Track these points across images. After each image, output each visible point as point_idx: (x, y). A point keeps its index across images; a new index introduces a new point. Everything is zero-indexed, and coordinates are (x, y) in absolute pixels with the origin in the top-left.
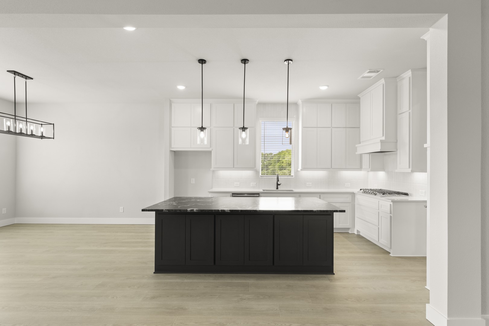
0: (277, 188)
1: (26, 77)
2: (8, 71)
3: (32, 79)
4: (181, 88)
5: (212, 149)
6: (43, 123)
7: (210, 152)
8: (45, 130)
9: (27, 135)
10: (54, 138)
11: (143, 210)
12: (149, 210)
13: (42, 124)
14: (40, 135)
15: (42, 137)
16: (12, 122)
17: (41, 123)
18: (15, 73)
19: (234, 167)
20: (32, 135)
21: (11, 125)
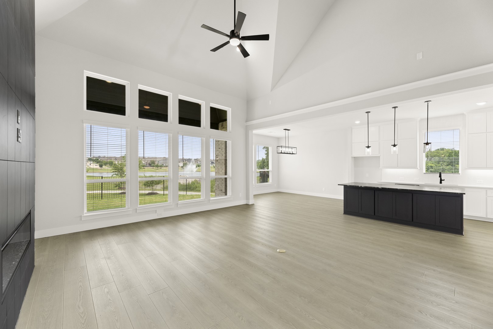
0: (441, 183)
1: (288, 130)
3: (291, 130)
4: (358, 122)
5: (381, 155)
6: (293, 148)
7: (379, 157)
8: (294, 151)
10: (296, 154)
11: (338, 185)
12: (341, 185)
15: (293, 154)
16: (285, 149)
18: (285, 129)
19: (398, 167)
20: (290, 153)
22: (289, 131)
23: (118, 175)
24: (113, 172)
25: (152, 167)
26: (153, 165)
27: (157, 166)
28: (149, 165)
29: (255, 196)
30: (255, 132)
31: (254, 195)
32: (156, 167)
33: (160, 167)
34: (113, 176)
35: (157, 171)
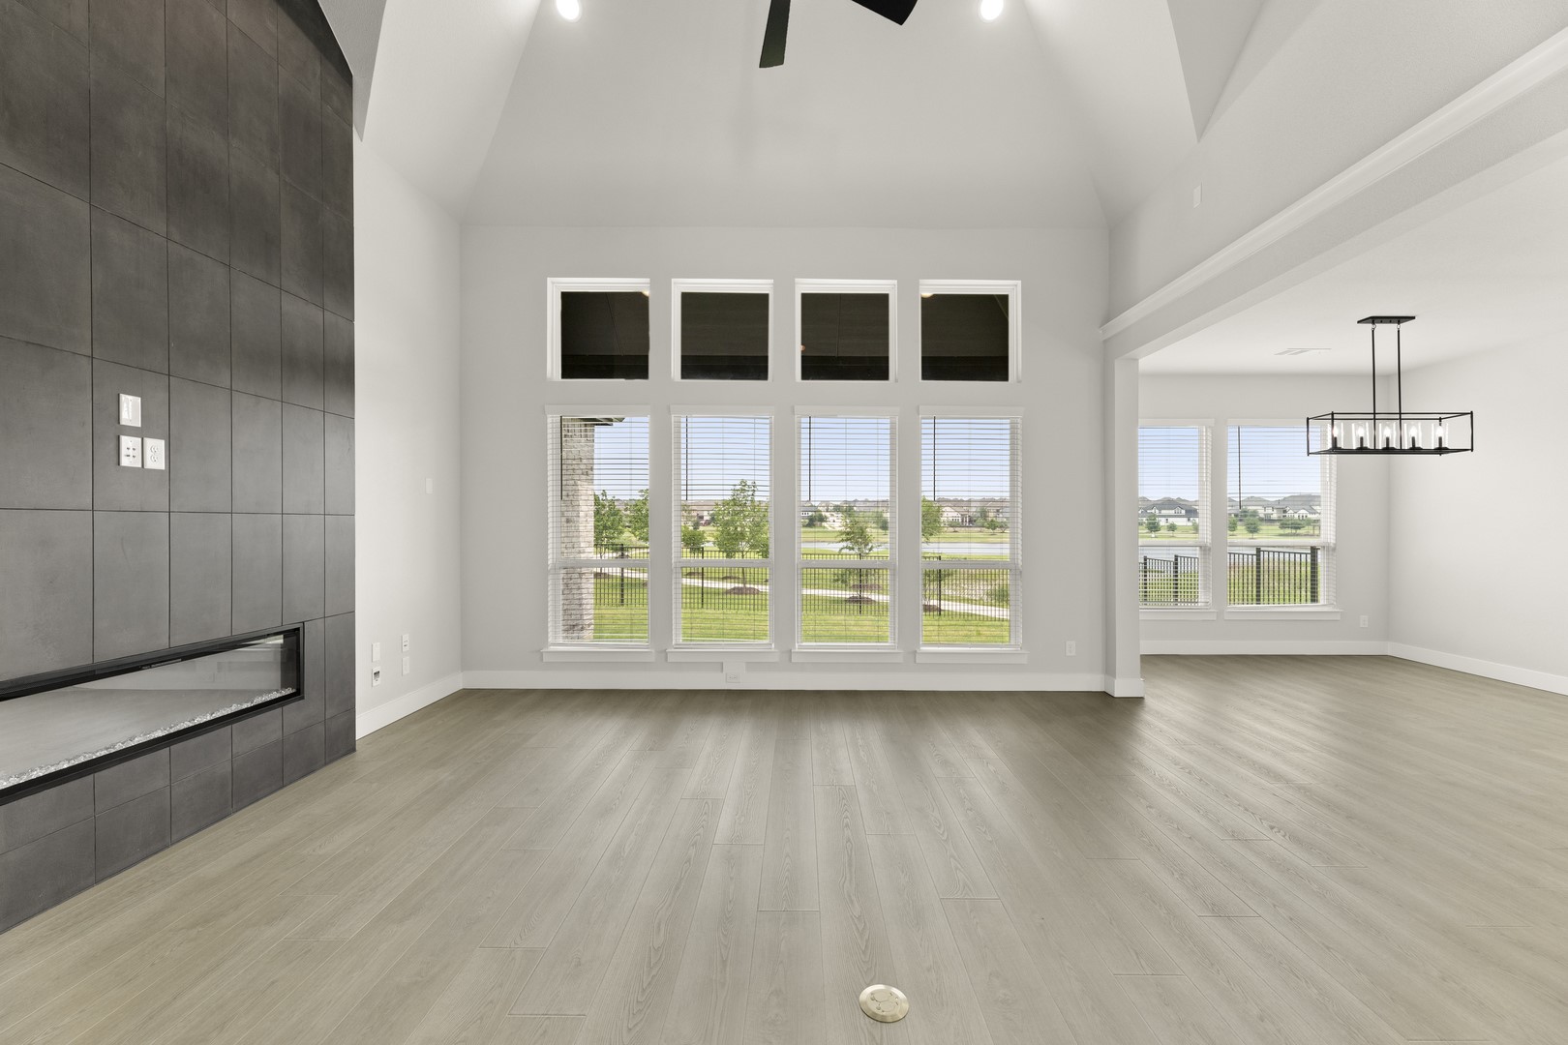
1: (1399, 320)
2: (1359, 322)
3: (1413, 318)
6: (1443, 416)
9: (1402, 451)
10: (1472, 450)
13: (1440, 419)
14: (1434, 445)
15: (1441, 450)
16: (1367, 429)
17: (1438, 416)
18: (1373, 320)
20: (1415, 450)
21: (1365, 434)
22: (1404, 326)
23: (853, 549)
24: (842, 540)
25: (979, 529)
26: (980, 521)
27: (993, 526)
28: (970, 521)
29: (1152, 662)
30: (1152, 360)
31: (1143, 657)
32: (988, 528)
33: (1001, 527)
34: (844, 551)
35: (990, 540)
